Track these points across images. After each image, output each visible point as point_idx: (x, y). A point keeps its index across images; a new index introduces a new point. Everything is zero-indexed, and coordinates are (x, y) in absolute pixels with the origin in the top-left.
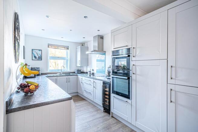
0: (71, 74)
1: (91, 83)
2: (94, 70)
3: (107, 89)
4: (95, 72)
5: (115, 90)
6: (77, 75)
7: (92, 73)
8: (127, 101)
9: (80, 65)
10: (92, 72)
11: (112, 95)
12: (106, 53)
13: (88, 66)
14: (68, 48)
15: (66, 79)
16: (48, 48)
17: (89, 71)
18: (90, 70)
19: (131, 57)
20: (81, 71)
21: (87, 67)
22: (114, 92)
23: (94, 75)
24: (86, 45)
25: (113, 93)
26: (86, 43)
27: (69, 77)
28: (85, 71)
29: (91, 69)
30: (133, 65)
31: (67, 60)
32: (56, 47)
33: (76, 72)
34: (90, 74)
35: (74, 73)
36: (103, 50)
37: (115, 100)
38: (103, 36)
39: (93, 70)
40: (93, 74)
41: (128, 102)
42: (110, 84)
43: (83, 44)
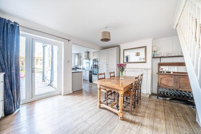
3: (91, 74)
4: (85, 68)
5: (94, 73)
9: (77, 65)
10: (83, 68)
11: (93, 75)
20: (78, 68)
21: (80, 65)
22: (93, 74)
24: (80, 55)
28: (80, 68)
30: (99, 64)
37: (94, 77)
38: (89, 52)
40: (84, 69)
42: (92, 71)
43: (78, 54)
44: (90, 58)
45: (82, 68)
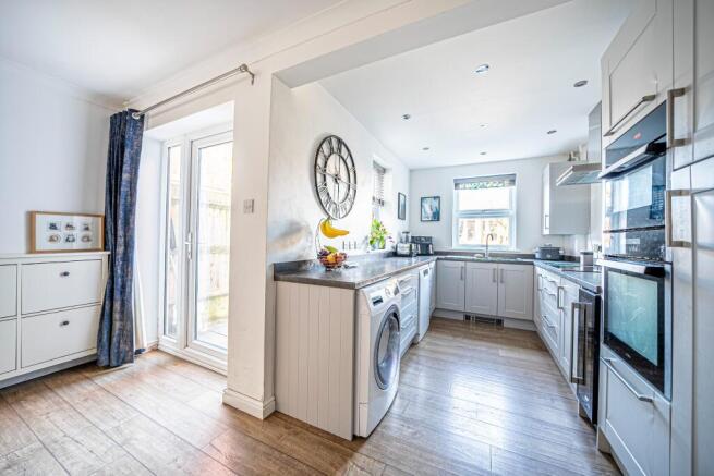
0: (519, 259)
6: (532, 264)
9: (548, 232)
13: (589, 233)
14: (514, 180)
15: (491, 272)
16: (455, 191)
17: (585, 254)
19: (669, 151)
20: (561, 252)
24: (582, 156)
27: (502, 266)
30: (680, 193)
31: (512, 218)
32: (481, 182)
33: (538, 256)
35: (533, 257)
41: (654, 406)
42: (597, 300)
43: (573, 157)
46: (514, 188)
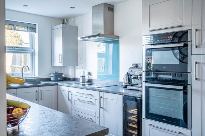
0: (43, 83)
1: (92, 100)
2: (92, 73)
3: (134, 111)
4: (94, 77)
6: (57, 84)
7: (86, 80)
8: (180, 133)
9: (61, 65)
10: (87, 77)
11: (146, 123)
12: (120, 40)
13: (78, 65)
14: (35, 29)
15: (35, 94)
18: (82, 75)
19: (189, 47)
20: (63, 76)
21: (75, 67)
22: (150, 116)
23: (91, 84)
25: (147, 117)
26: (72, 19)
27: (41, 88)
28: (71, 76)
29: (84, 72)
30: (196, 63)
31: (33, 54)
33: (52, 79)
34: (84, 82)
35: (49, 80)
36: (113, 34)
37: (153, 130)
38: (113, 6)
39: (89, 74)
40: (90, 81)
41: (182, 134)
42: (141, 100)
44: (116, 33)
45: (84, 77)
46: (36, 35)
